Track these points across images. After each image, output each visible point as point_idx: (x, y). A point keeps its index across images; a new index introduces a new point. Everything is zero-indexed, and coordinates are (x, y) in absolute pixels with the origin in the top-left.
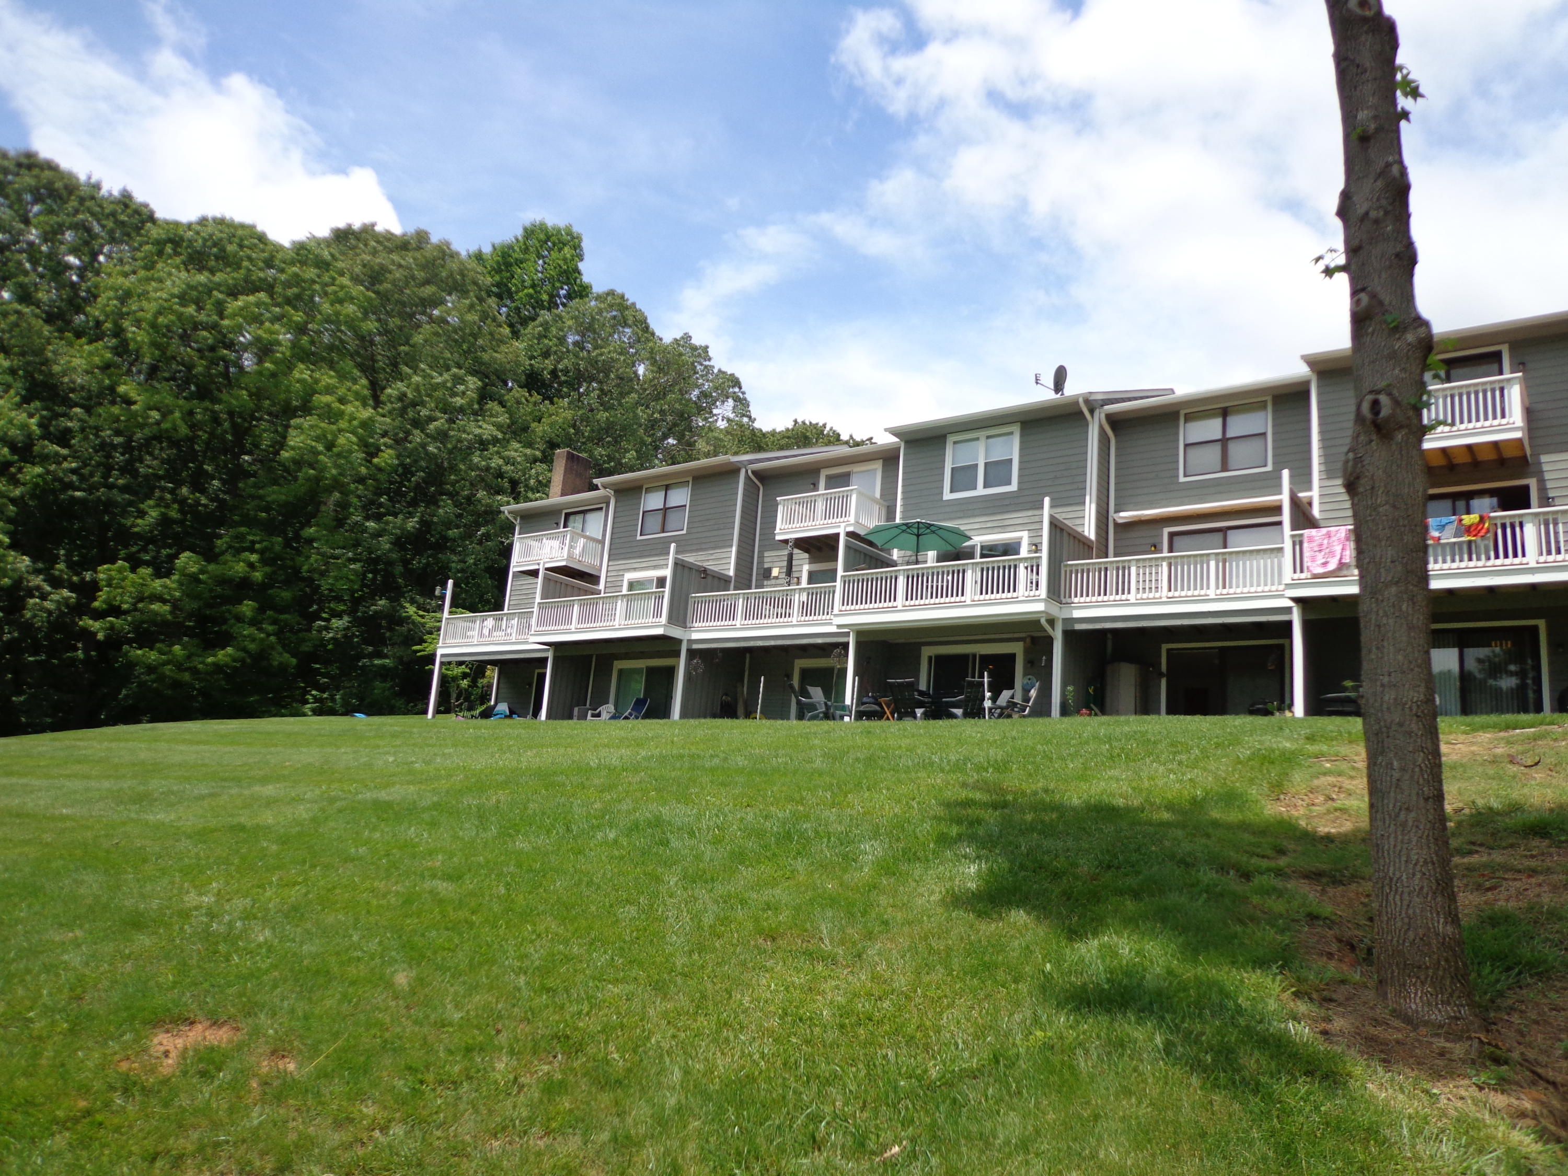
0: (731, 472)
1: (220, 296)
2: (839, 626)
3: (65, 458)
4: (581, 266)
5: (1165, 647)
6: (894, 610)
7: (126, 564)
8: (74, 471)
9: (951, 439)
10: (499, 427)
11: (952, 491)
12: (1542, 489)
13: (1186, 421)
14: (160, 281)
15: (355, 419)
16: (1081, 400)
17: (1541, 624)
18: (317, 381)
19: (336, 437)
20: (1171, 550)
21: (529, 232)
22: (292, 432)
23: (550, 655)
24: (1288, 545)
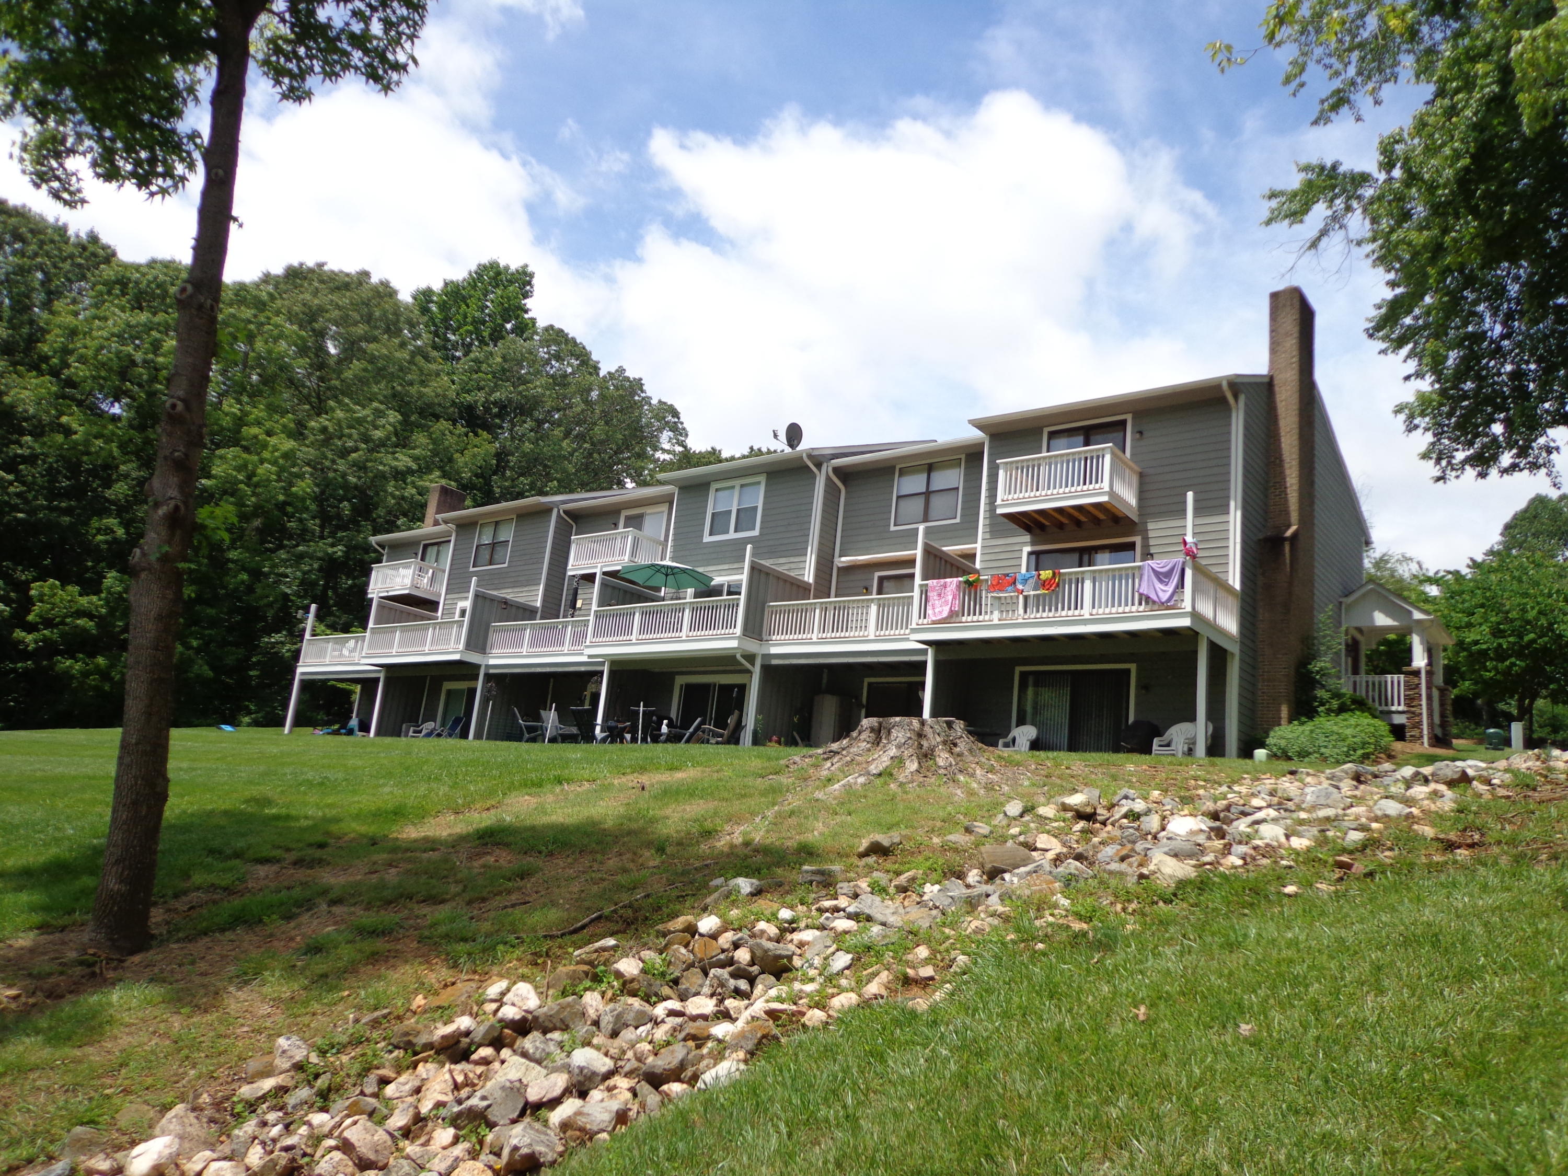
0: (545, 511)
1: (158, 335)
2: (590, 657)
3: (11, 483)
4: (529, 303)
5: (867, 681)
6: (629, 643)
7: (57, 583)
8: (18, 495)
9: (714, 486)
10: (416, 459)
11: (711, 534)
12: (1146, 545)
13: (901, 475)
14: (106, 319)
15: (277, 450)
16: (804, 455)
17: (1133, 667)
18: (247, 414)
19: (255, 467)
20: (880, 592)
21: (483, 270)
22: (218, 462)
23: (382, 676)
24: (916, 594)
